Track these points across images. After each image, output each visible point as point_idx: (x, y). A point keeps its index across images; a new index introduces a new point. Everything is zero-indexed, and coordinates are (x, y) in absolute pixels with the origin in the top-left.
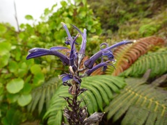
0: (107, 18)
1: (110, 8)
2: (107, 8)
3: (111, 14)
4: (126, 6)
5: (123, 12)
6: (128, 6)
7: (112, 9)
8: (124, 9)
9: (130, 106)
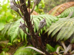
0: (47, 8)
1: (48, 3)
2: (47, 3)
3: (48, 6)
4: (55, 3)
5: (54, 5)
6: (56, 3)
7: (49, 4)
8: (54, 4)
9: (62, 27)
